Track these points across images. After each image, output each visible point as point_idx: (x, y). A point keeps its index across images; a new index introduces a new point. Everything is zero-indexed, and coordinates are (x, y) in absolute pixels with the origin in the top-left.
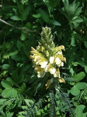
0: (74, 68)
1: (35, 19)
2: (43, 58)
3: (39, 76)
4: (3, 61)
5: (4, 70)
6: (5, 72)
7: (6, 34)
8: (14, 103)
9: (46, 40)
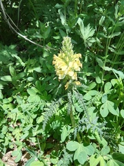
0: (87, 77)
1: (55, 40)
2: (64, 63)
3: (60, 78)
4: (28, 74)
5: (28, 82)
6: (29, 84)
7: (31, 53)
8: (37, 107)
9: (66, 48)
